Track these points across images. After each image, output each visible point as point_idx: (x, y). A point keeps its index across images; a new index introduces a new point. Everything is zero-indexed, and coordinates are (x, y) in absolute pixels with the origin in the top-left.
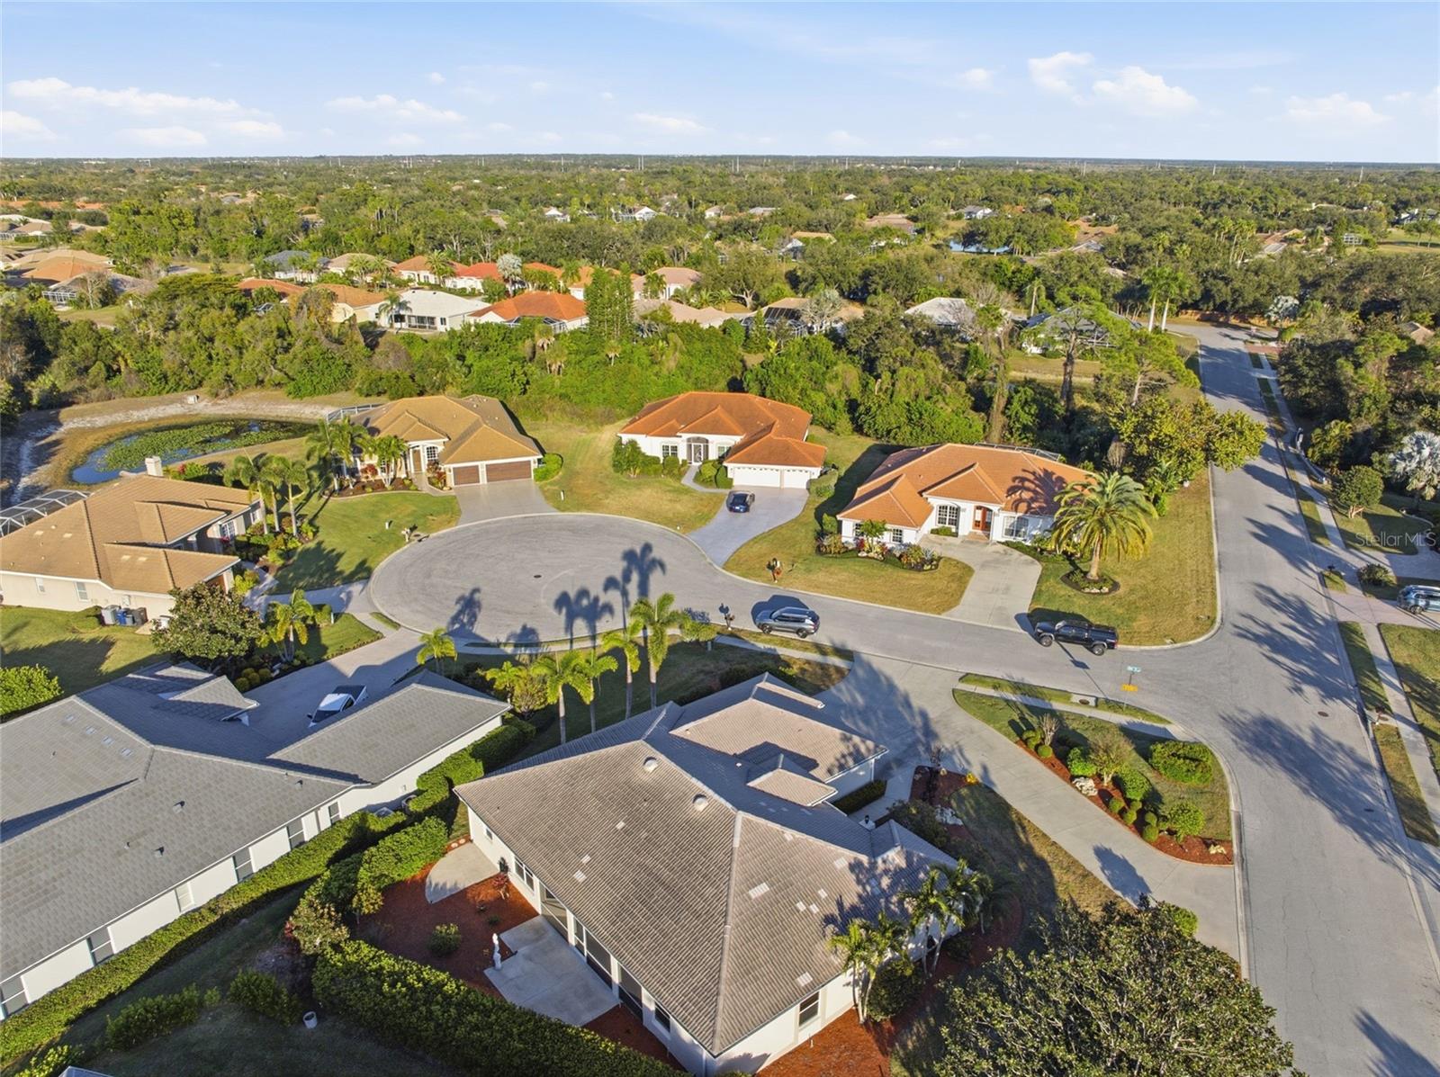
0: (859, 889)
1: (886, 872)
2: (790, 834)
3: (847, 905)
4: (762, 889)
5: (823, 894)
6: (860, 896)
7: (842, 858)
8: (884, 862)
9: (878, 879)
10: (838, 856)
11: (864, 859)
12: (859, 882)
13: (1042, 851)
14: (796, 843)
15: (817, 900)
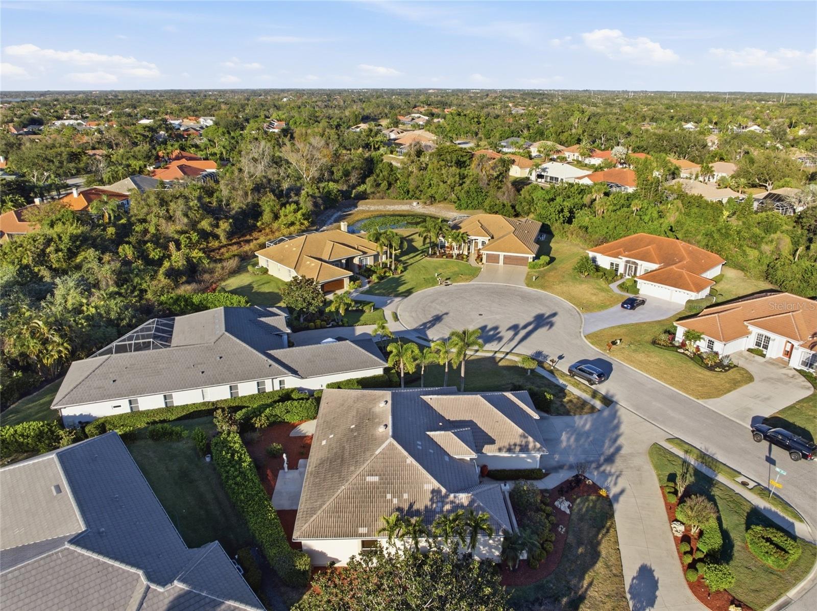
0: (429, 504)
1: (452, 502)
2: (410, 460)
3: (415, 507)
4: (376, 479)
5: (406, 496)
6: (426, 507)
7: (431, 483)
8: (455, 497)
9: (444, 503)
10: (430, 482)
11: (444, 491)
12: (431, 500)
13: (604, 548)
14: (411, 465)
15: (400, 497)
